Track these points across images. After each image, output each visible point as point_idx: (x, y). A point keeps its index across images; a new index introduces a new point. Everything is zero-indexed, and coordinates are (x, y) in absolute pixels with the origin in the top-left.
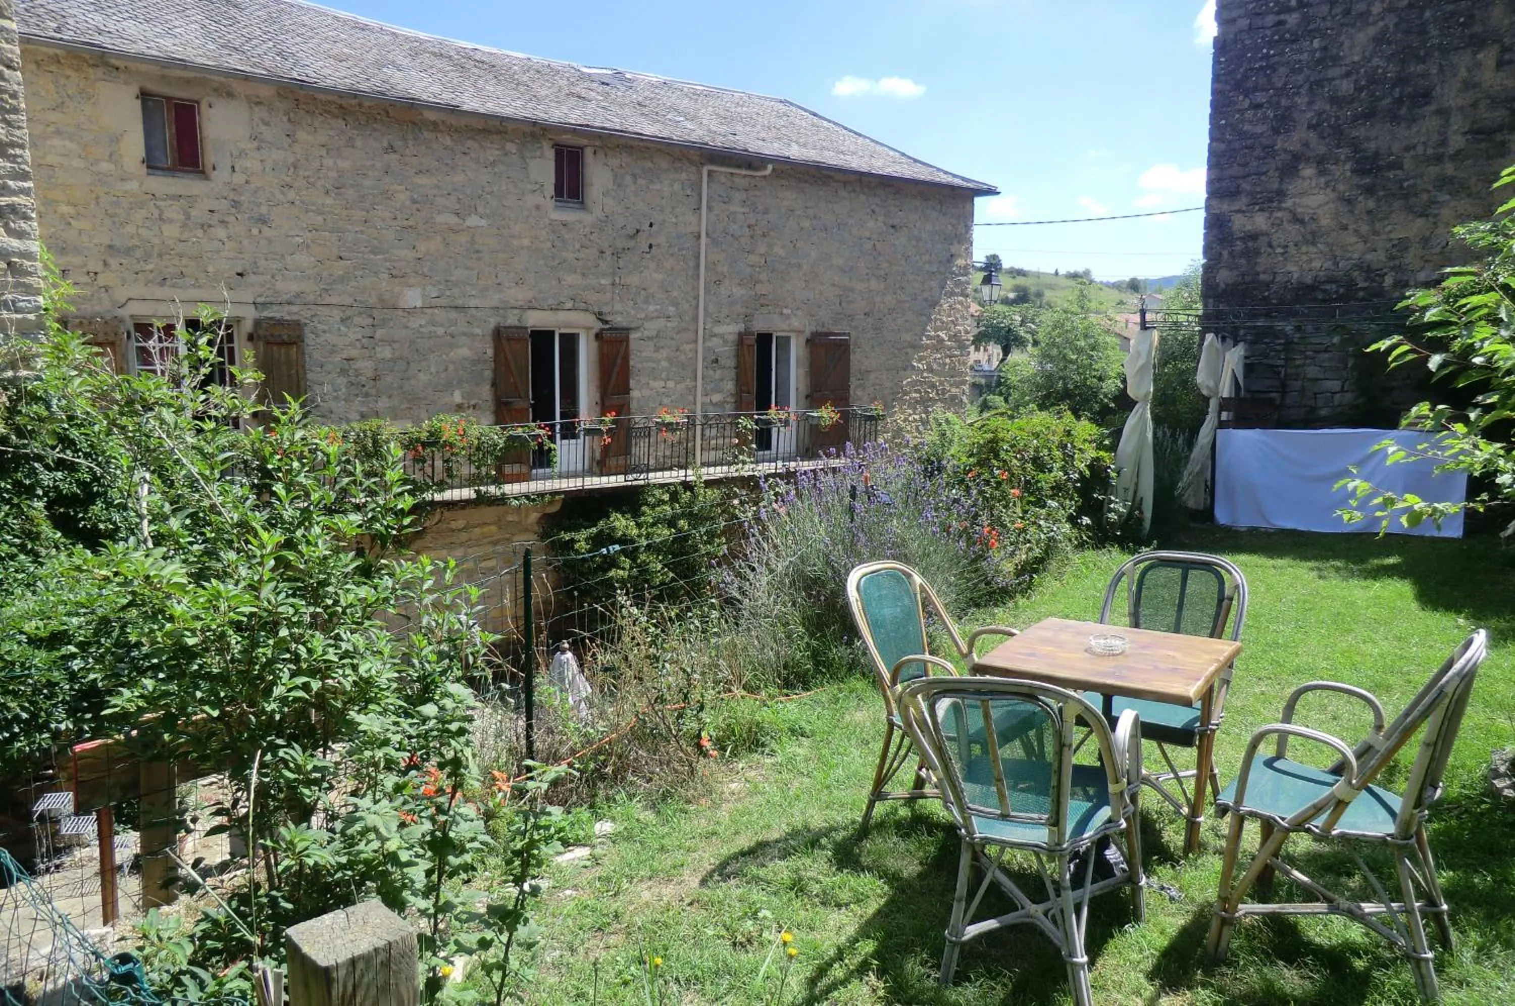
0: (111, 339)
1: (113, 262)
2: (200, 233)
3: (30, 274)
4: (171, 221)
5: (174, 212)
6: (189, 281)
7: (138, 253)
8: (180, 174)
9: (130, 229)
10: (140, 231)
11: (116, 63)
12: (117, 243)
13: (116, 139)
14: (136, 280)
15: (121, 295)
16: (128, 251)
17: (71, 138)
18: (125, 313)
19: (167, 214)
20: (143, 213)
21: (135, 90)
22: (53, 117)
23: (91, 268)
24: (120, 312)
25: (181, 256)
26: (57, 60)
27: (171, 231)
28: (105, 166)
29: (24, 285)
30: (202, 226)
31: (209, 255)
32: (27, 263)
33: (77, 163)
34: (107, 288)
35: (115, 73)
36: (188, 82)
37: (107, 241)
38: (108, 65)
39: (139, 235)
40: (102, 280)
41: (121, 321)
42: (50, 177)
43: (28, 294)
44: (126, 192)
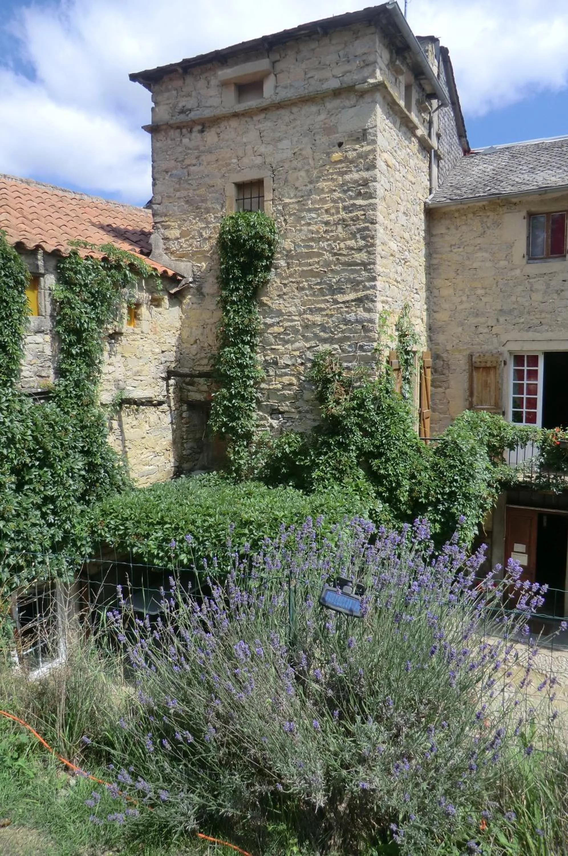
0: (494, 365)
1: (502, 320)
2: (555, 296)
3: (371, 331)
4: (537, 291)
5: (539, 285)
6: (546, 327)
7: (516, 313)
8: (550, 260)
9: (513, 298)
10: (518, 299)
11: (514, 200)
12: (505, 308)
13: (511, 246)
14: (514, 329)
15: (504, 338)
16: (511, 312)
17: (486, 251)
18: (505, 350)
19: (536, 286)
20: (521, 288)
21: (524, 213)
22: (478, 241)
23: (489, 324)
24: (501, 349)
25: (541, 312)
26: (484, 208)
27: (537, 297)
28: (503, 263)
29: (368, 337)
30: (557, 291)
31: (559, 309)
32: (370, 325)
33: (489, 264)
34: (497, 335)
35: (514, 207)
36: (556, 200)
37: (499, 308)
38: (511, 203)
39: (517, 302)
40: (495, 330)
41: (501, 354)
42: (474, 275)
43: (369, 341)
44: (512, 276)
